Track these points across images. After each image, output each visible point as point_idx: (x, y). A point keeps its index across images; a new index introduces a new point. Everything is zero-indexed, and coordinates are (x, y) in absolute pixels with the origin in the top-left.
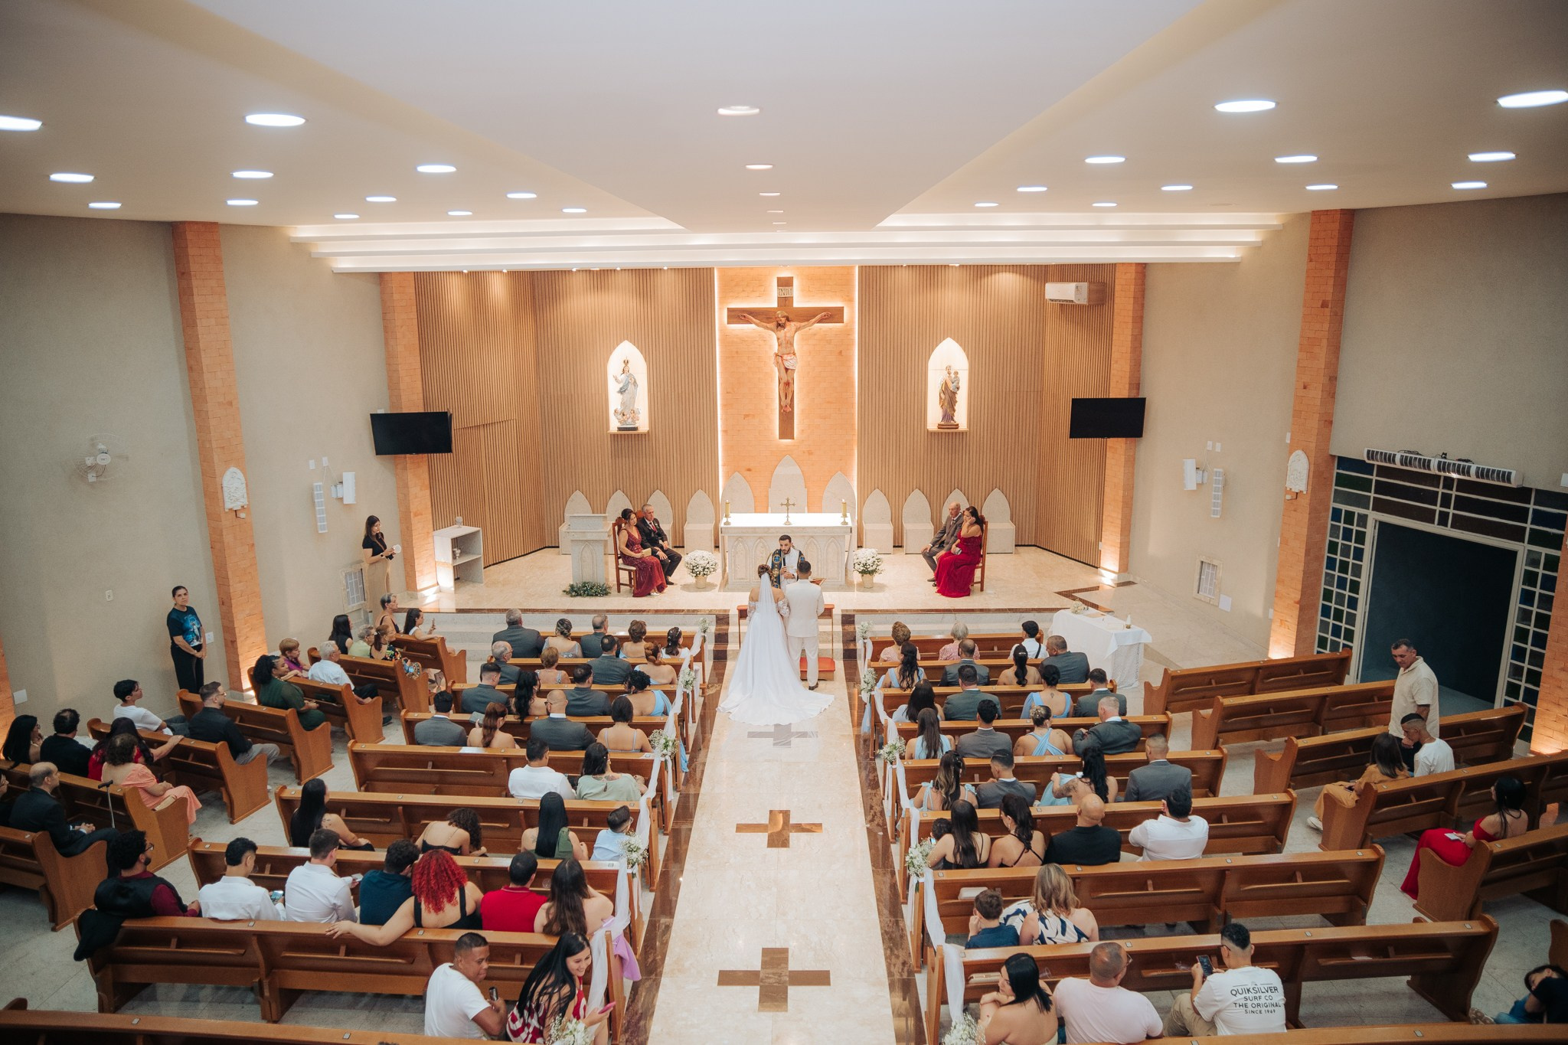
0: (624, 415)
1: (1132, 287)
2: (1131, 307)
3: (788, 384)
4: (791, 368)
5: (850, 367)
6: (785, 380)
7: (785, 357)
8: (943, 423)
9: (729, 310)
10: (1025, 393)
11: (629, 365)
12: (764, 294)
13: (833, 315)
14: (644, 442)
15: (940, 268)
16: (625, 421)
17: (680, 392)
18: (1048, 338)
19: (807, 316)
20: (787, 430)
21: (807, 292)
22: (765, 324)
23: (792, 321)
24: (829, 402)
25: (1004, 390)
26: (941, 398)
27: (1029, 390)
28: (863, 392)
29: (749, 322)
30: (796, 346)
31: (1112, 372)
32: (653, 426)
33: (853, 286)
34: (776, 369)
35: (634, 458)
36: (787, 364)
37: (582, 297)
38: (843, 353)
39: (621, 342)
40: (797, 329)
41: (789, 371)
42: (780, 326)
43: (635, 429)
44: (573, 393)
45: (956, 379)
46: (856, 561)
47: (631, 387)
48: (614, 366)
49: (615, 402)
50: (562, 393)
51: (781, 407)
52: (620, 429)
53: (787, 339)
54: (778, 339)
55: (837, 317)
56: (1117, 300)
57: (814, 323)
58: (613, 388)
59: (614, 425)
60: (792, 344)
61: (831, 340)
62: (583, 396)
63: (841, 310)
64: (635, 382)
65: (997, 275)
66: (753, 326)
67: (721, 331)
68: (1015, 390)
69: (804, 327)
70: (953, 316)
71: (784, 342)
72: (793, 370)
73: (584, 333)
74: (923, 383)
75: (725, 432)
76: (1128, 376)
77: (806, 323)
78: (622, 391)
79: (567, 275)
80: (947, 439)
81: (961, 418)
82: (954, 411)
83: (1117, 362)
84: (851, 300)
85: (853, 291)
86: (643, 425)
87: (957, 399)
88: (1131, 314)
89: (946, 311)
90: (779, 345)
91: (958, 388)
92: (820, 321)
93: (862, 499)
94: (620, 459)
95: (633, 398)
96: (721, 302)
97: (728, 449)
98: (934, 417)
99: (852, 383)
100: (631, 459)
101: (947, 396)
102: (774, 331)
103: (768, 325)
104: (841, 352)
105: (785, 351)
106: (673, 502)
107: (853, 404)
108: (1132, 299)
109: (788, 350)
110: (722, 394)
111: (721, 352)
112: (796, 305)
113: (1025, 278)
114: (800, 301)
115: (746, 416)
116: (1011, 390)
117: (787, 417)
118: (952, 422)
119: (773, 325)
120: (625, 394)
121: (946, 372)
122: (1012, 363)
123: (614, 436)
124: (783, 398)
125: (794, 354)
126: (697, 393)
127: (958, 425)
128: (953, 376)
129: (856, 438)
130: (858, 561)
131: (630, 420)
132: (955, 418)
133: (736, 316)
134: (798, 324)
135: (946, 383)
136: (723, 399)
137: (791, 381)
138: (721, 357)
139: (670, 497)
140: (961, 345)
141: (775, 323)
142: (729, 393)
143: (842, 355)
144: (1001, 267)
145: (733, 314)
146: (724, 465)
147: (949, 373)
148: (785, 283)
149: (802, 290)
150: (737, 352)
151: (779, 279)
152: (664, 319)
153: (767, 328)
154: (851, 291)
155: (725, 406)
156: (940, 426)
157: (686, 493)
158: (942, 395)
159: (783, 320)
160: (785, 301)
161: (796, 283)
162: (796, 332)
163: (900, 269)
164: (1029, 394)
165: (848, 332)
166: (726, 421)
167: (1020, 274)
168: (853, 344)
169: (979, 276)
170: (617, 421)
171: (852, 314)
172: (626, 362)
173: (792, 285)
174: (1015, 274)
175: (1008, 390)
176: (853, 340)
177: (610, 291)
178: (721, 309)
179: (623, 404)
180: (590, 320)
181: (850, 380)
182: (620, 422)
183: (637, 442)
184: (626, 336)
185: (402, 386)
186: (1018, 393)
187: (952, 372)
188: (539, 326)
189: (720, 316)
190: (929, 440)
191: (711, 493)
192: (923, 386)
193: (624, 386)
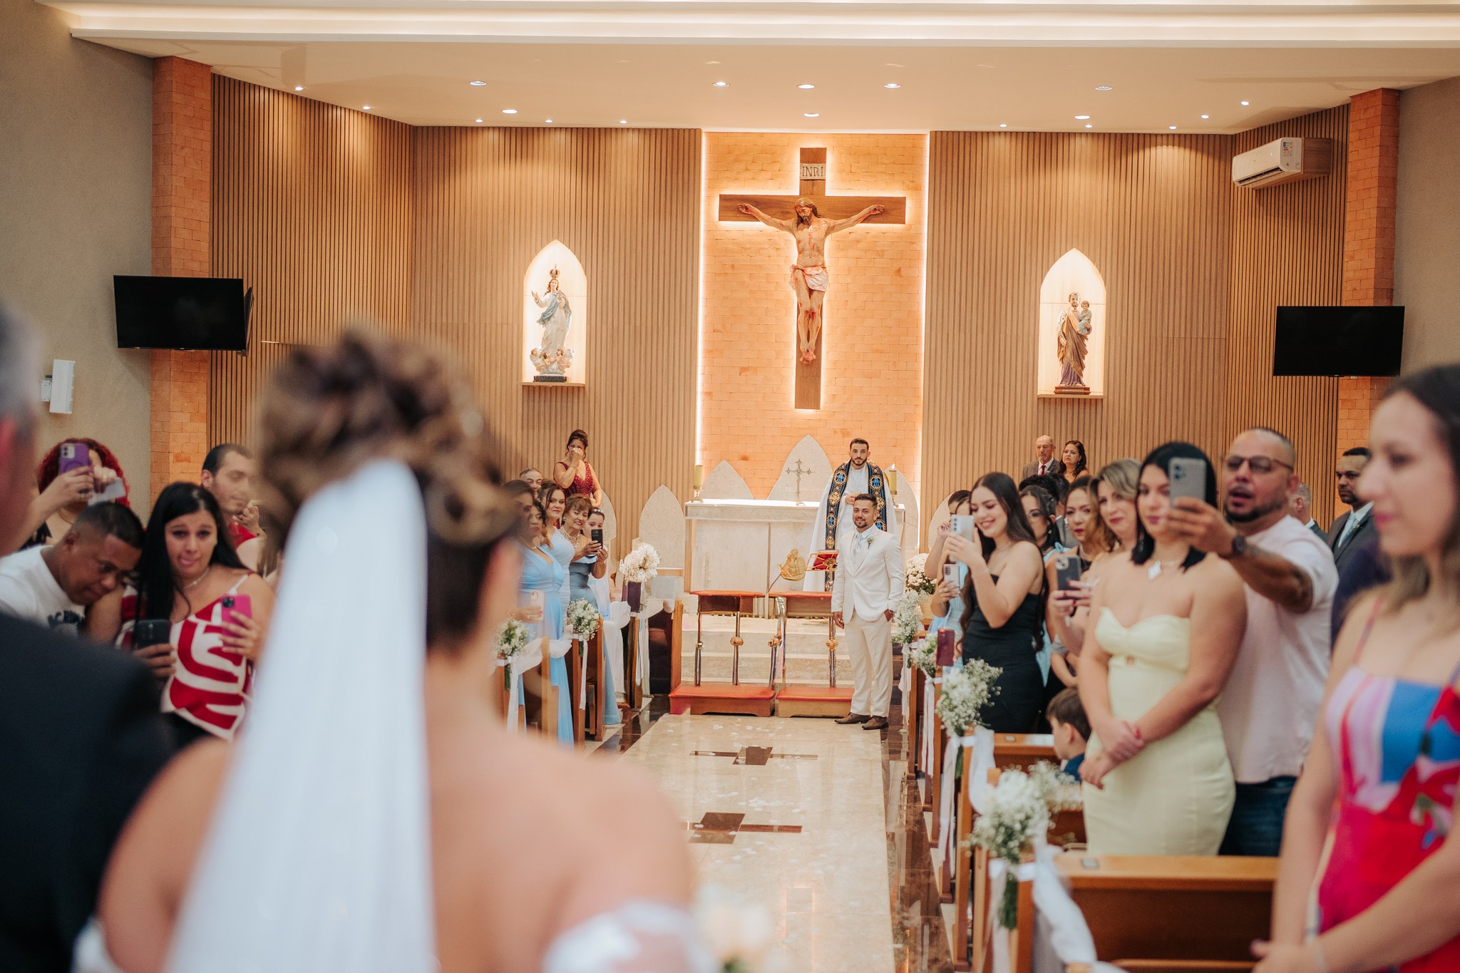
0: (545, 357)
1: (1377, 130)
2: (1376, 162)
3: (811, 315)
4: (818, 288)
5: (913, 296)
6: (807, 306)
7: (808, 271)
8: (1063, 385)
9: (724, 198)
10: (1199, 341)
11: (559, 278)
12: (779, 175)
13: (886, 210)
14: (575, 404)
15: (1060, 138)
16: (547, 367)
17: (638, 324)
18: (1237, 247)
19: (848, 209)
20: (808, 393)
21: (847, 173)
22: (778, 221)
23: (823, 217)
24: (877, 351)
25: (1165, 335)
26: (1060, 345)
27: (1205, 336)
28: (933, 334)
29: (754, 218)
30: (827, 259)
31: (1346, 275)
32: (592, 377)
33: (922, 165)
34: (794, 294)
35: (559, 431)
36: (812, 283)
37: (491, 170)
38: (903, 272)
39: (548, 242)
40: (830, 230)
41: (815, 293)
42: (802, 221)
43: (563, 379)
44: (466, 321)
45: (1086, 316)
46: (909, 572)
47: (559, 313)
48: (535, 279)
49: (533, 336)
50: (450, 321)
51: (799, 352)
52: (537, 379)
53: (813, 241)
54: (799, 242)
55: (894, 212)
56: (1351, 157)
57: (857, 221)
58: (532, 313)
59: (529, 373)
60: (820, 251)
61: (883, 251)
62: (482, 326)
63: (901, 202)
64: (566, 306)
65: (1153, 149)
66: (759, 225)
67: (708, 231)
68: (1183, 336)
69: (842, 227)
70: (1082, 215)
71: (807, 247)
72: (822, 292)
73: (490, 225)
74: (1032, 320)
75: (708, 394)
76: (1372, 274)
77: (845, 220)
78: (545, 320)
79: (469, 134)
80: (1070, 415)
81: (1094, 379)
82: (1082, 366)
83: (1352, 258)
84: (917, 188)
85: (921, 174)
86: (576, 373)
87: (1087, 348)
88: (1375, 173)
89: (1070, 204)
90: (800, 253)
91: (1089, 330)
92: (866, 220)
93: (929, 512)
94: (536, 430)
95: (562, 330)
96: (711, 187)
97: (710, 422)
98: (1049, 377)
99: (918, 320)
100: (553, 431)
101: (1071, 343)
102: (790, 230)
103: (784, 223)
104: (899, 271)
105: (808, 261)
106: (618, 504)
107: (917, 354)
108: (1377, 151)
109: (814, 259)
110: (705, 333)
111: (707, 265)
112: (829, 192)
113: (1199, 156)
114: (834, 188)
115: (743, 370)
116: (1177, 336)
117: (809, 367)
118: (1078, 385)
119: (791, 222)
120: (550, 324)
121: (1070, 305)
122: (1178, 292)
123: (528, 388)
124: (803, 338)
125: (824, 268)
126: (666, 328)
127: (1088, 389)
128: (1080, 309)
129: (920, 411)
130: (914, 570)
131: (555, 366)
132: (1083, 380)
133: (737, 207)
134: (832, 222)
135: (1069, 321)
136: (706, 341)
137: (817, 310)
138: (707, 273)
139: (613, 495)
140: (1094, 262)
141: (795, 218)
142: (718, 331)
143: (901, 274)
144: (1159, 138)
145: (728, 204)
146: (704, 449)
147: (1075, 306)
148: (813, 157)
149: (841, 171)
150: (733, 267)
151: (803, 151)
152: (618, 209)
153: (781, 227)
154: (918, 173)
155: (709, 352)
156: (1058, 390)
157: (640, 489)
158: (1063, 341)
159: (808, 211)
160: (812, 184)
161: (830, 158)
162: (827, 234)
163: (997, 137)
164: (1206, 341)
165: (912, 239)
166: (710, 376)
167: (1191, 149)
168: (919, 258)
169: (1124, 149)
170: (535, 368)
171: (918, 209)
172: (554, 274)
173: (825, 162)
174: (1182, 149)
175: (1171, 336)
176: (919, 252)
177: (535, 161)
178: (709, 197)
179: (546, 340)
180: (501, 204)
181: (912, 315)
182: (539, 369)
183: (564, 404)
184: (556, 233)
185: (175, 243)
186: (1188, 340)
187: (1079, 302)
188: (419, 212)
189: (708, 207)
190: (1041, 414)
191: (680, 493)
192: (1032, 324)
193: (548, 310)
